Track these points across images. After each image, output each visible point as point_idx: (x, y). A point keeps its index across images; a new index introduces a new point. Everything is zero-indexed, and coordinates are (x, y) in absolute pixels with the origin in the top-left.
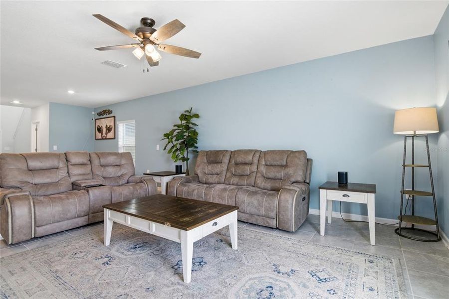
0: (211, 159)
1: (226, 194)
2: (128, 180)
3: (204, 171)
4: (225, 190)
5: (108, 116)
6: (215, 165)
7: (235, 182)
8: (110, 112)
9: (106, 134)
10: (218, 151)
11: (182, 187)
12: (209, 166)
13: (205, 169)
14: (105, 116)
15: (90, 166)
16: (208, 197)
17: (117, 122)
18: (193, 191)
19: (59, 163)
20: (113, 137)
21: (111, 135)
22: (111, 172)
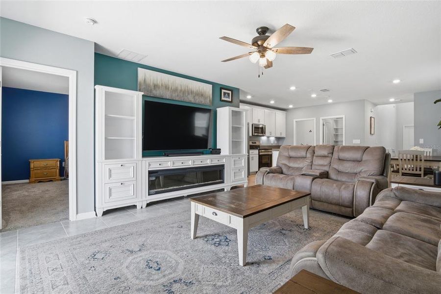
15: (329, 159)
19: (307, 154)
22: (347, 167)
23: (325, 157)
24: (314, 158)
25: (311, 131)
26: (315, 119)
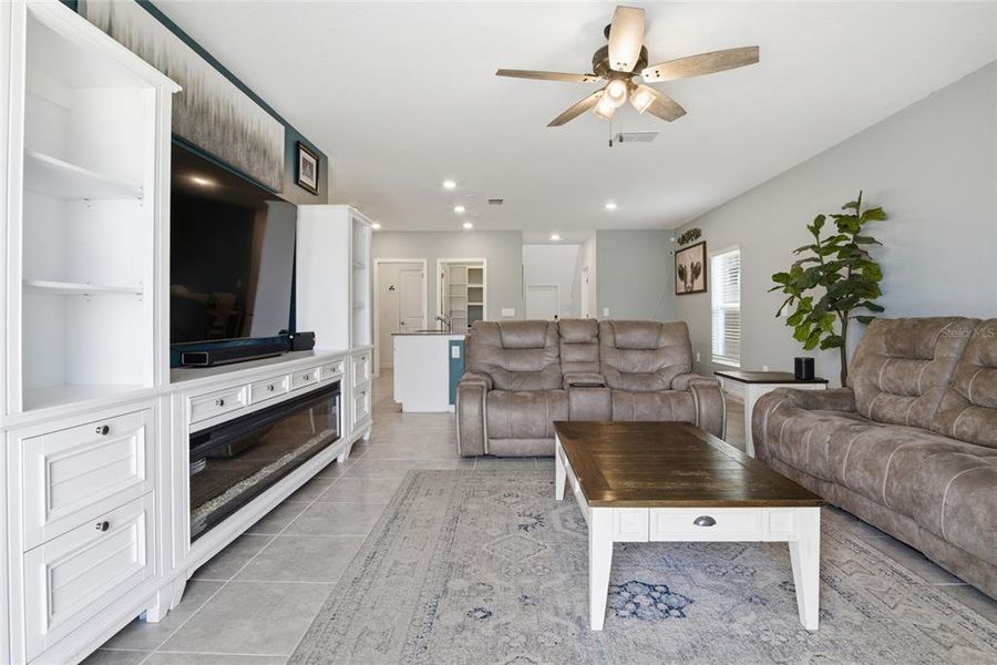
0: (899, 345)
1: (887, 461)
2: (671, 383)
3: (874, 379)
4: (888, 446)
5: (695, 242)
6: (911, 364)
7: (969, 430)
8: (697, 233)
9: (692, 282)
10: (922, 322)
11: (781, 417)
12: (890, 368)
13: (877, 375)
14: (691, 243)
15: (595, 348)
16: (837, 458)
17: (709, 255)
18: (803, 432)
19: (545, 339)
20: (702, 288)
21: (698, 284)
22: (635, 361)
23: (584, 343)
24: (562, 346)
25: (392, 288)
26: (425, 262)
